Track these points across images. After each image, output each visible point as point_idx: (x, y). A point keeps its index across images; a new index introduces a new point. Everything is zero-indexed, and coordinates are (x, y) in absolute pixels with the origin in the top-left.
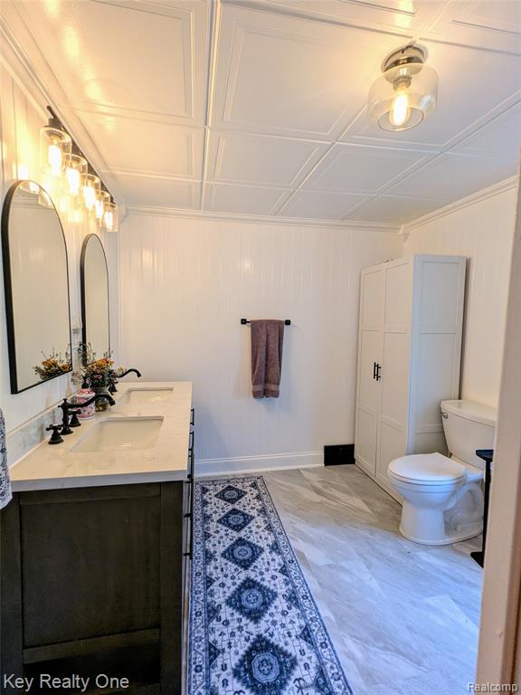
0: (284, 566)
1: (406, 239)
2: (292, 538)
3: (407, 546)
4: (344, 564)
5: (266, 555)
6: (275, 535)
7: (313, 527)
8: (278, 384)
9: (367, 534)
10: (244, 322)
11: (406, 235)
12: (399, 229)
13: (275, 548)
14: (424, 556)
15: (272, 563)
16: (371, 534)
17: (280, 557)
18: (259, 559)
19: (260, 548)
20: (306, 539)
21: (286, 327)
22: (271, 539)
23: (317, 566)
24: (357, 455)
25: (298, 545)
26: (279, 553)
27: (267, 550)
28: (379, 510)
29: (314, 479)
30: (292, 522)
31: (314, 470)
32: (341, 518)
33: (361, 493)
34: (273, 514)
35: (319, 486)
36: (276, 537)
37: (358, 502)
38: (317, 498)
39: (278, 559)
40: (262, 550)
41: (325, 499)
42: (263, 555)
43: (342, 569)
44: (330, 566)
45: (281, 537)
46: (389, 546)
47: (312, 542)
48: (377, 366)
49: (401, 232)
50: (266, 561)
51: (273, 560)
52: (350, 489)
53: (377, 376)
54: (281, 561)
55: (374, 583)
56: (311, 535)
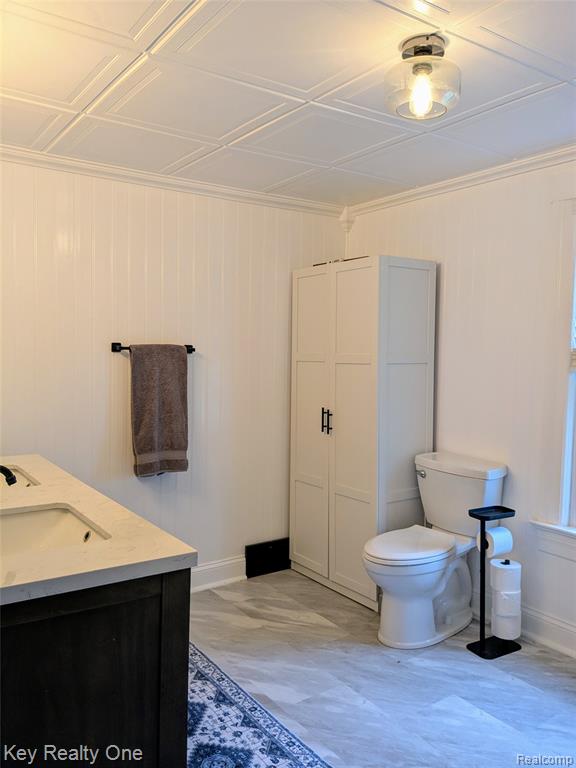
0: (245, 717)
1: (349, 228)
2: (241, 681)
3: (394, 655)
4: (324, 694)
5: (212, 710)
6: (213, 683)
7: (265, 660)
8: (185, 448)
9: (340, 653)
10: (116, 347)
11: (350, 222)
12: (340, 213)
13: (221, 698)
14: (417, 661)
15: (226, 718)
16: (346, 652)
17: (234, 708)
18: (205, 718)
19: (198, 704)
20: (261, 678)
21: (190, 357)
22: (211, 690)
23: (292, 706)
24: (294, 553)
25: (253, 687)
26: (232, 704)
27: (212, 705)
28: (346, 621)
29: (239, 598)
30: (230, 662)
31: (233, 587)
32: (298, 642)
33: (313, 604)
34: (197, 658)
35: (250, 606)
36: (216, 686)
37: (313, 617)
38: (256, 623)
39: (233, 711)
40: (204, 707)
41: (265, 622)
42: (208, 712)
43: (324, 700)
44: (308, 701)
45: (225, 683)
46: (372, 661)
47: (271, 679)
48: (326, 414)
49: (343, 218)
50: (216, 718)
51: (226, 714)
52: (296, 603)
53: (327, 427)
54: (238, 712)
55: (370, 705)
56: (265, 671)
